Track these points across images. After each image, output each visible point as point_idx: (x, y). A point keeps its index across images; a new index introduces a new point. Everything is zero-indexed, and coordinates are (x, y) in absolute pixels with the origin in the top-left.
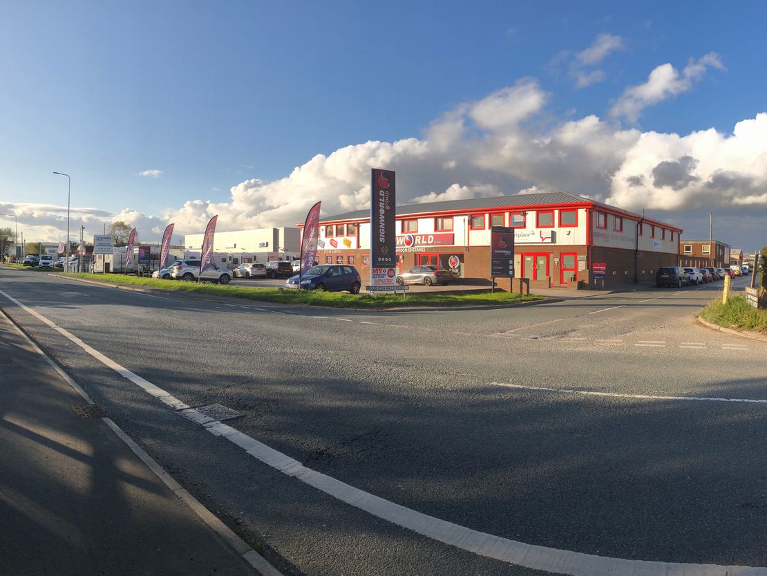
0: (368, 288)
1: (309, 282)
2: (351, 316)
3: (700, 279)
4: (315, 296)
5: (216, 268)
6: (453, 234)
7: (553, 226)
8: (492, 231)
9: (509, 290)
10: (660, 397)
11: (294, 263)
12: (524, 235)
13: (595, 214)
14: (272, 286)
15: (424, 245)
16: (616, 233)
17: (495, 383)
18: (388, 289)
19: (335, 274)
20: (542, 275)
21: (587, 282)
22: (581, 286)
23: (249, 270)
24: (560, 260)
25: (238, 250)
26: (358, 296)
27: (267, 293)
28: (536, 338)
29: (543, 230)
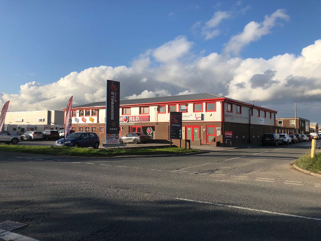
0: (104, 145)
1: (70, 142)
2: (94, 162)
3: (290, 141)
4: (73, 151)
5: (9, 134)
6: (149, 116)
7: (202, 111)
8: (171, 114)
9: (179, 146)
10: (279, 214)
11: (60, 131)
12: (187, 116)
13: (226, 104)
14: (47, 145)
15: (134, 121)
16: (237, 115)
17: (177, 198)
18: (115, 145)
19: (85, 138)
20: (197, 138)
21: (222, 142)
22: (219, 144)
23: (31, 135)
24: (206, 130)
25: (25, 123)
26: (98, 150)
27: (44, 150)
28: (197, 173)
29: (197, 113)
